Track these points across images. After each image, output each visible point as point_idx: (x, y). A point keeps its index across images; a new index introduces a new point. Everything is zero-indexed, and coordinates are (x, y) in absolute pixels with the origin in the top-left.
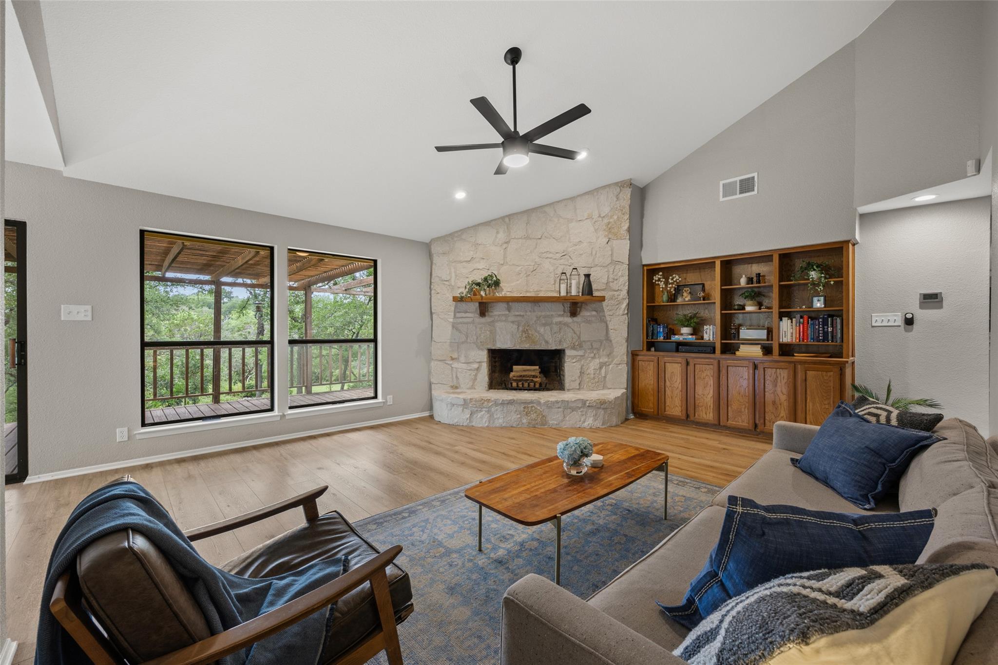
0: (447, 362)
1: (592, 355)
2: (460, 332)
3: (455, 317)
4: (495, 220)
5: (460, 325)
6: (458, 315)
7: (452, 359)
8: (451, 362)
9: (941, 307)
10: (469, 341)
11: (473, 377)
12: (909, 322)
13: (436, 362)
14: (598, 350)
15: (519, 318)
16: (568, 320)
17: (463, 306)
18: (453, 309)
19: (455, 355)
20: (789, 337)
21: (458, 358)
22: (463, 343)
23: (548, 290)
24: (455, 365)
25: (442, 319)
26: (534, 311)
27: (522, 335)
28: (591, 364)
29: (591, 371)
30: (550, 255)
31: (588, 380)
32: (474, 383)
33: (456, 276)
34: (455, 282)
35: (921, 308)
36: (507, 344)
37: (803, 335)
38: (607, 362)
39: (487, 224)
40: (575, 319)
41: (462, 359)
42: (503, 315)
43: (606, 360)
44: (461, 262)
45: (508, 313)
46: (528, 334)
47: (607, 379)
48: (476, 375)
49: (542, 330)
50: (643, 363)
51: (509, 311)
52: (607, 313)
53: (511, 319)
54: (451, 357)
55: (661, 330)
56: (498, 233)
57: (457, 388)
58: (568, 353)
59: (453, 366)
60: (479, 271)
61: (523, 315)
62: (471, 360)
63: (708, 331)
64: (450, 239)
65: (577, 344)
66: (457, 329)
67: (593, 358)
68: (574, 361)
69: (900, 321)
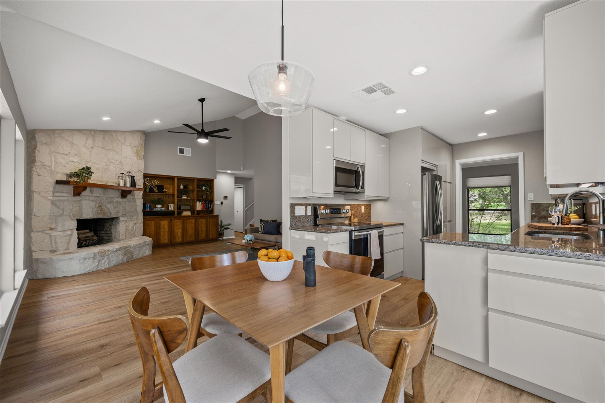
0: (46, 232)
1: (130, 219)
2: (58, 207)
3: (53, 196)
4: (85, 130)
5: (58, 202)
6: (56, 194)
7: (51, 229)
8: (50, 232)
9: (227, 200)
10: (64, 214)
11: (68, 241)
12: (222, 203)
13: (36, 234)
14: (133, 216)
15: (96, 198)
16: (120, 200)
17: (61, 187)
18: (52, 189)
19: (53, 226)
20: (199, 208)
21: (56, 228)
22: (60, 216)
23: (112, 182)
24: (54, 233)
25: (43, 197)
26: (105, 194)
27: (98, 209)
28: (130, 224)
29: (130, 228)
30: (114, 161)
31: (128, 233)
32: (68, 245)
33: (56, 164)
34: (54, 168)
35: (224, 200)
36: (89, 215)
37: (203, 207)
38: (136, 223)
39: (80, 131)
40: (124, 200)
41: (59, 228)
42: (88, 195)
43: (136, 221)
44: (59, 153)
45: (91, 194)
46: (101, 208)
47: (136, 232)
48: (69, 240)
49: (109, 206)
50: (148, 222)
51: (92, 193)
52: (136, 197)
53: (92, 198)
54: (50, 227)
55: (148, 206)
56: (87, 139)
57: (55, 251)
58: (121, 219)
59: (51, 234)
60: (73, 163)
61: (99, 196)
62: (66, 229)
63: (171, 206)
64: (52, 133)
65: (124, 214)
66: (55, 205)
67: (131, 221)
68: (123, 223)
69: (220, 204)
